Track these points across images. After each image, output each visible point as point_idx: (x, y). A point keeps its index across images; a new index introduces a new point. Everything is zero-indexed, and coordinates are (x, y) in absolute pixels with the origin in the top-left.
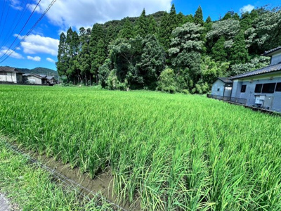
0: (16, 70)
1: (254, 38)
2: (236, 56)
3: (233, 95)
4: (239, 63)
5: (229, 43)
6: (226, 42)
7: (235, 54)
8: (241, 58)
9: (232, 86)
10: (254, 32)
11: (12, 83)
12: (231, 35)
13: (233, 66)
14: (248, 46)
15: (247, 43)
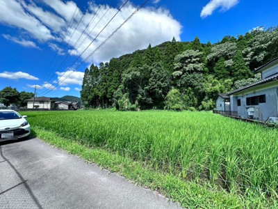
0: (51, 99)
1: (252, 56)
2: (237, 73)
3: (232, 110)
4: (242, 79)
5: (229, 63)
6: (226, 62)
7: (236, 71)
8: (244, 75)
9: (229, 101)
10: (251, 51)
11: (47, 110)
12: (230, 55)
13: (236, 82)
14: (248, 63)
15: (246, 61)
